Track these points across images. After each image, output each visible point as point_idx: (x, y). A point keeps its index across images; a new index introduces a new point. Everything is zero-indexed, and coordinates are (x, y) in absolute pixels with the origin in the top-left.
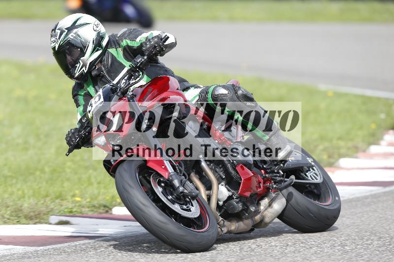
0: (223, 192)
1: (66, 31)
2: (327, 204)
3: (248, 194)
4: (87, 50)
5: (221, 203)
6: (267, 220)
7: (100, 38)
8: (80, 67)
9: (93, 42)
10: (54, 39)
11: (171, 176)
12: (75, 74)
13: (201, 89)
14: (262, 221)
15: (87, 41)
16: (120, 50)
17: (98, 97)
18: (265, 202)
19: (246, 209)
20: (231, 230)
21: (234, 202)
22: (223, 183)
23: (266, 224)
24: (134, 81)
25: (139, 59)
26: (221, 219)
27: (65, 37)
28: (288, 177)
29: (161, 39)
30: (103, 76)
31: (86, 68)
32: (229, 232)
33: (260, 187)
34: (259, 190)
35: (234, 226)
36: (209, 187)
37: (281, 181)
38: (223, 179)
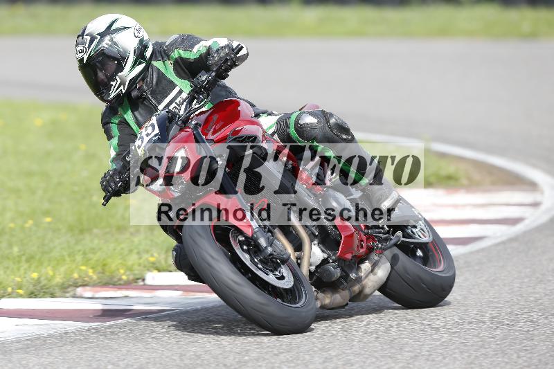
0: (315, 253)
1: (99, 37)
2: (439, 269)
3: (349, 256)
4: (126, 63)
5: (313, 268)
6: (367, 291)
7: (143, 46)
8: (117, 86)
9: (135, 52)
10: (82, 48)
11: (255, 233)
12: (109, 95)
13: (278, 117)
14: (361, 292)
15: (126, 52)
16: (170, 64)
17: (151, 128)
18: (366, 266)
19: (345, 276)
20: (325, 305)
21: (330, 267)
22: (316, 242)
23: (367, 296)
24: (198, 106)
25: (204, 77)
26: (314, 289)
27: (97, 46)
28: (393, 234)
29: (233, 50)
30: (146, 99)
31: (124, 87)
32: (323, 307)
33: (362, 247)
34: (361, 251)
35: (327, 299)
36: (298, 247)
37: (387, 240)
38: (316, 236)
